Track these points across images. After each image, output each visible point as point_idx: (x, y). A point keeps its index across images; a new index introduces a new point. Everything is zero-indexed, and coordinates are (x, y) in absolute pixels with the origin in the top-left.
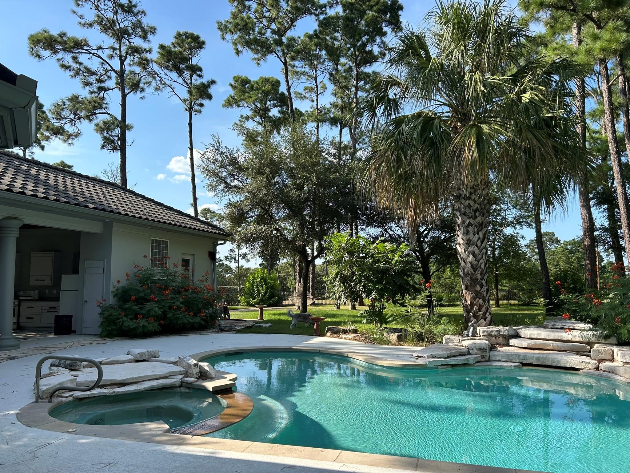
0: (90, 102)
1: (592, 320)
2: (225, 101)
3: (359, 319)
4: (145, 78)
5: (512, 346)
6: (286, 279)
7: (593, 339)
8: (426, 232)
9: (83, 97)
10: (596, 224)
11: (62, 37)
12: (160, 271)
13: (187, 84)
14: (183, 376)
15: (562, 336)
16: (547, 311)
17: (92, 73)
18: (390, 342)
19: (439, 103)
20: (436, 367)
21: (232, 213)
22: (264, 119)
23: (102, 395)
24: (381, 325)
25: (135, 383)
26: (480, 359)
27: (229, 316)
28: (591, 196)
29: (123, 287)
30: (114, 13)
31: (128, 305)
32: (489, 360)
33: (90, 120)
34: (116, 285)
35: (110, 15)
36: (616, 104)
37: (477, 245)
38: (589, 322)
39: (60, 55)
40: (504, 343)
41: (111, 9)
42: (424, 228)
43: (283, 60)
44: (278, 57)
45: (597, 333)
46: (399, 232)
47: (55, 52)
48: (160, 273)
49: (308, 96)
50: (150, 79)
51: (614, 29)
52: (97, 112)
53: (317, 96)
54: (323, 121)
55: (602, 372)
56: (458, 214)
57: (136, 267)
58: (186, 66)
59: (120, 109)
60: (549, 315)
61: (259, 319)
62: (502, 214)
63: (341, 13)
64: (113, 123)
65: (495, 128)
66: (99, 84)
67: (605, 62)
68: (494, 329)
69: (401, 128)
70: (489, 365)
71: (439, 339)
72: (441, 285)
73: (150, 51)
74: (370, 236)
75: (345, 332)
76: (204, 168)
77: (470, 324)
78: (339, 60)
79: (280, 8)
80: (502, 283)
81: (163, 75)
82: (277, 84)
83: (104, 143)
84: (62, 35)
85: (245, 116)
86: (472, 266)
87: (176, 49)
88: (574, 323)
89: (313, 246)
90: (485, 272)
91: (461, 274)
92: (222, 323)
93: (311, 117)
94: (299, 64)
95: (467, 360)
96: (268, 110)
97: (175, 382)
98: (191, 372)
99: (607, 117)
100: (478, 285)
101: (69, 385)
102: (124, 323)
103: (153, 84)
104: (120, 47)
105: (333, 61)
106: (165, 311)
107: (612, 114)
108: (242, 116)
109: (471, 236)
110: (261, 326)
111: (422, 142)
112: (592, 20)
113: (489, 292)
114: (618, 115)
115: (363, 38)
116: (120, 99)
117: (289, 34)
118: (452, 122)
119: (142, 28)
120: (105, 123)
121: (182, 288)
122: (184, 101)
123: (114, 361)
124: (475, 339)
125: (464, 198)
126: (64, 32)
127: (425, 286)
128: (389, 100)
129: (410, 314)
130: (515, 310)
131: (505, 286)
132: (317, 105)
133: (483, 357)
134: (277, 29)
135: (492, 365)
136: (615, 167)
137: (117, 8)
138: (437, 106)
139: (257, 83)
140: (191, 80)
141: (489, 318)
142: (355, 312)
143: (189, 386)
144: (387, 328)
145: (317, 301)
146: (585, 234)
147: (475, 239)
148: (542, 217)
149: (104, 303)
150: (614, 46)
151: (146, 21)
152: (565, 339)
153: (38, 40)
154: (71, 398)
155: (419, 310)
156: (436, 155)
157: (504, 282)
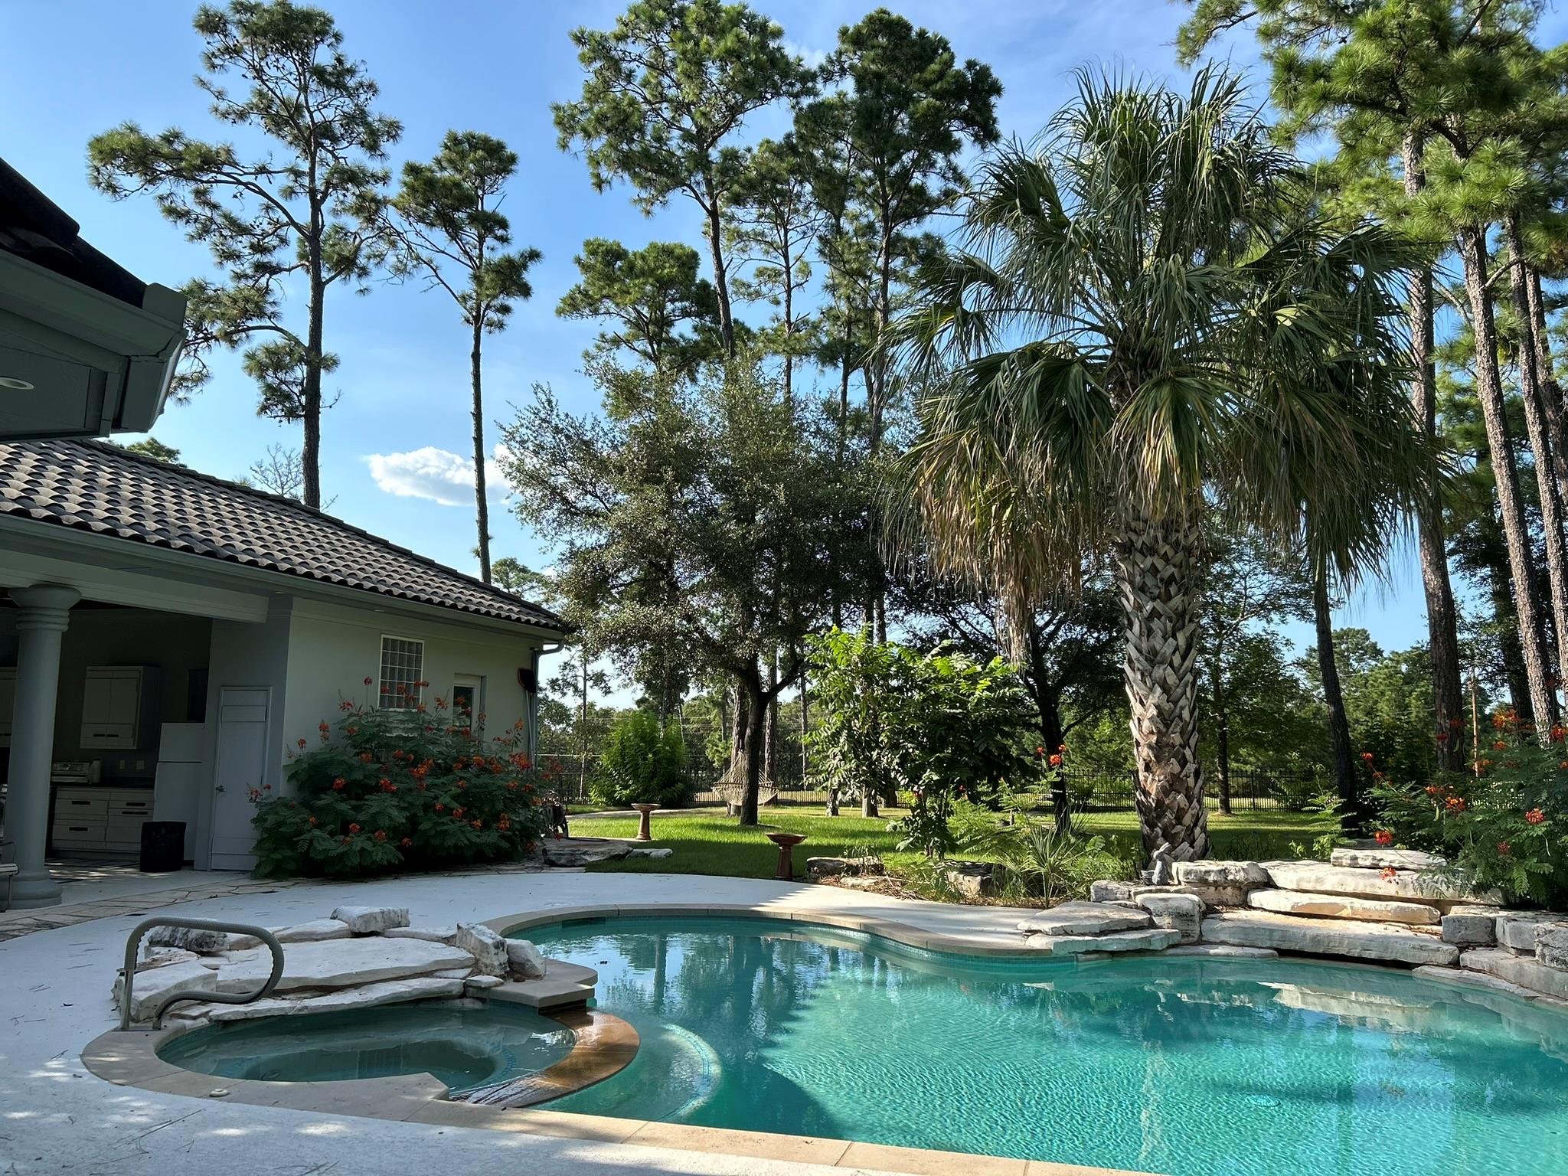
0: (235, 301)
1: (1447, 848)
2: (563, 301)
3: (888, 841)
4: (370, 244)
5: (1255, 908)
6: (701, 738)
7: (1448, 894)
8: (1051, 628)
9: (219, 286)
10: (1462, 613)
11: (171, 143)
12: (401, 717)
13: (471, 258)
14: (468, 971)
15: (1373, 886)
16: (1345, 823)
17: (242, 230)
18: (963, 897)
19: (1081, 325)
20: (1072, 957)
21: (579, 574)
22: (659, 345)
23: (276, 1013)
24: (941, 856)
25: (355, 986)
26: (1178, 939)
27: (565, 829)
28: (1452, 545)
29: (312, 755)
30: (299, 89)
31: (325, 800)
32: (1200, 942)
33: (233, 344)
34: (297, 750)
35: (290, 92)
36: (1503, 332)
37: (1171, 665)
38: (1437, 852)
39: (164, 187)
40: (1236, 901)
41: (291, 78)
42: (1047, 618)
43: (708, 204)
44: (697, 198)
45: (1457, 878)
46: (986, 628)
47: (153, 178)
48: (402, 722)
49: (764, 290)
50: (382, 246)
51: (1497, 158)
52: (250, 324)
53: (789, 292)
54: (804, 353)
55: (1466, 972)
56: (1126, 587)
57: (346, 705)
58: (470, 216)
59: (308, 318)
60: (1348, 835)
61: (638, 838)
62: (1238, 586)
63: (852, 95)
64: (291, 353)
66: (258, 256)
67: (1477, 234)
68: (1210, 866)
69: (993, 383)
70: (1200, 955)
71: (1082, 890)
72: (1089, 757)
73: (384, 179)
74: (915, 635)
75: (854, 871)
76: (511, 465)
77: (1156, 854)
78: (843, 207)
79: (704, 82)
80: (1237, 753)
81: (411, 237)
82: (690, 261)
83: (267, 399)
84: (170, 138)
85: (610, 335)
86: (1160, 715)
87: (446, 174)
88: (1402, 855)
89: (774, 657)
90: (1190, 728)
91: (1135, 732)
92: (552, 846)
93: (774, 342)
94: (747, 216)
95: (1147, 940)
96: (666, 322)
97: (450, 984)
98: (488, 962)
99: (1481, 361)
100: (1174, 761)
101: (199, 989)
102: (316, 844)
103: (391, 259)
104: (312, 169)
105: (829, 208)
106: (414, 815)
107: (1493, 354)
108: (603, 336)
109: (1157, 642)
110: (647, 855)
111: (1044, 416)
112: (1445, 131)
113: (1202, 777)
115: (904, 158)
116: (310, 293)
117: (726, 141)
118: (1113, 369)
119: (368, 125)
120: (269, 352)
121: (455, 760)
122: (464, 299)
123: (302, 934)
124: (1168, 891)
125: (1141, 552)
126: (177, 130)
127: (1048, 762)
128: (965, 314)
129: (1009, 829)
130: (1269, 822)
131: (1246, 763)
132: (788, 314)
133: (1186, 934)
134: (694, 130)
135: (1208, 954)
136: (1502, 478)
137: (308, 75)
138: (1077, 331)
139: (643, 258)
140: (481, 250)
141: (1200, 840)
142: (875, 824)
143: (483, 994)
144: (956, 863)
145: (782, 795)
146: (1434, 639)
147: (1167, 649)
148: (1332, 593)
149: (265, 793)
150: (1496, 199)
151: (377, 109)
152: (1380, 892)
153: (112, 149)
154: (204, 1021)
155: (1033, 819)
156: (1075, 449)
157: (1243, 751)
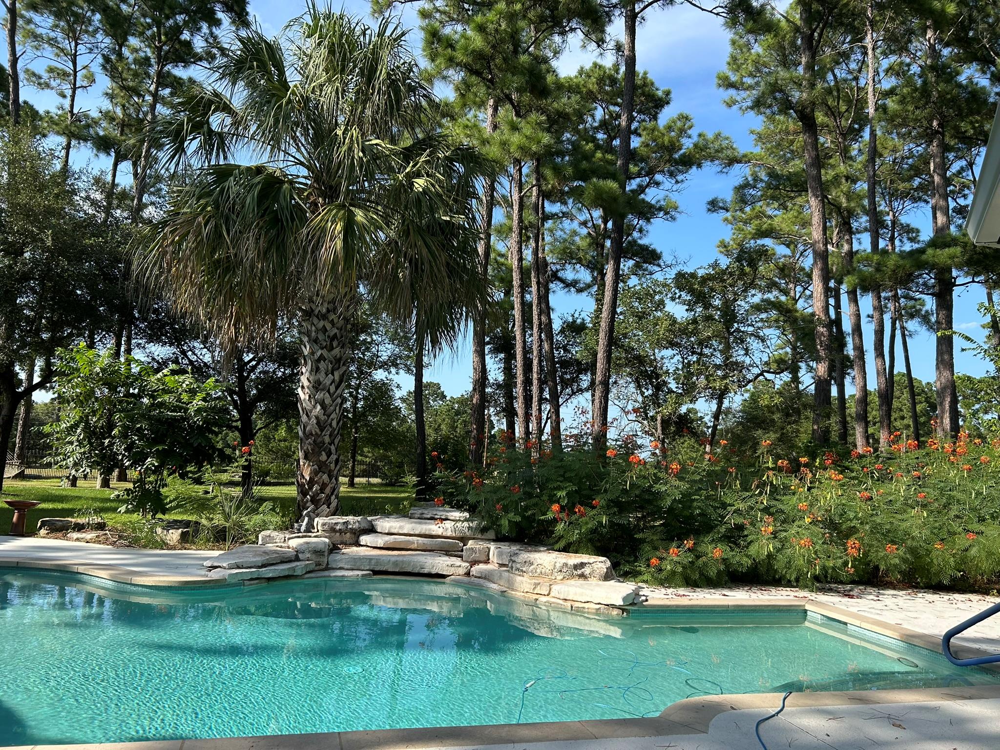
1: (470, 506)
3: (113, 505)
5: (362, 546)
7: (468, 534)
8: (254, 363)
10: (489, 377)
15: (430, 530)
16: (418, 493)
18: (167, 544)
19: (293, 159)
20: (241, 583)
24: (154, 515)
26: (313, 567)
28: (487, 339)
32: (327, 568)
36: (526, 222)
37: (329, 391)
38: (465, 510)
40: (351, 541)
42: (251, 356)
45: (474, 524)
46: (207, 358)
49: (53, 83)
51: (538, 124)
53: (74, 89)
54: (83, 138)
55: (473, 578)
56: (305, 339)
60: (420, 500)
62: (374, 349)
65: (373, 218)
67: (520, 164)
68: (340, 519)
69: (227, 184)
70: (325, 577)
71: (253, 538)
72: (270, 450)
74: (153, 359)
75: (79, 528)
77: (305, 512)
78: (126, 40)
80: (362, 451)
86: (318, 423)
88: (447, 511)
89: (32, 366)
90: (336, 432)
91: (300, 433)
93: (57, 124)
94: (43, 23)
95: (293, 569)
99: (515, 236)
100: (323, 453)
105: (114, 36)
107: (520, 234)
109: (321, 376)
111: (260, 214)
112: (511, 101)
113: (340, 463)
114: (529, 238)
115: (178, 17)
118: (310, 194)
124: (310, 537)
125: (317, 317)
127: (241, 452)
128: (210, 131)
129: (209, 496)
130: (376, 492)
131: (366, 457)
132: (72, 106)
133: (318, 564)
135: (330, 576)
136: (517, 306)
138: (290, 163)
141: (334, 504)
142: (105, 493)
144: (163, 521)
146: (474, 389)
147: (327, 381)
148: (425, 359)
152: (434, 533)
155: (226, 490)
156: (280, 240)
157: (366, 450)
